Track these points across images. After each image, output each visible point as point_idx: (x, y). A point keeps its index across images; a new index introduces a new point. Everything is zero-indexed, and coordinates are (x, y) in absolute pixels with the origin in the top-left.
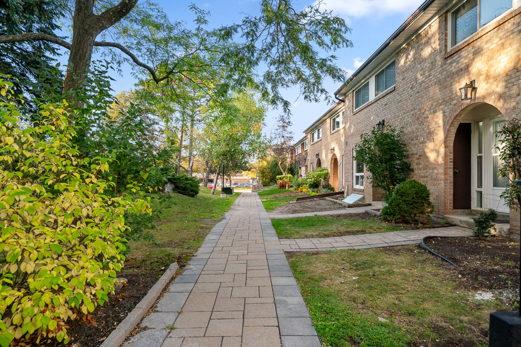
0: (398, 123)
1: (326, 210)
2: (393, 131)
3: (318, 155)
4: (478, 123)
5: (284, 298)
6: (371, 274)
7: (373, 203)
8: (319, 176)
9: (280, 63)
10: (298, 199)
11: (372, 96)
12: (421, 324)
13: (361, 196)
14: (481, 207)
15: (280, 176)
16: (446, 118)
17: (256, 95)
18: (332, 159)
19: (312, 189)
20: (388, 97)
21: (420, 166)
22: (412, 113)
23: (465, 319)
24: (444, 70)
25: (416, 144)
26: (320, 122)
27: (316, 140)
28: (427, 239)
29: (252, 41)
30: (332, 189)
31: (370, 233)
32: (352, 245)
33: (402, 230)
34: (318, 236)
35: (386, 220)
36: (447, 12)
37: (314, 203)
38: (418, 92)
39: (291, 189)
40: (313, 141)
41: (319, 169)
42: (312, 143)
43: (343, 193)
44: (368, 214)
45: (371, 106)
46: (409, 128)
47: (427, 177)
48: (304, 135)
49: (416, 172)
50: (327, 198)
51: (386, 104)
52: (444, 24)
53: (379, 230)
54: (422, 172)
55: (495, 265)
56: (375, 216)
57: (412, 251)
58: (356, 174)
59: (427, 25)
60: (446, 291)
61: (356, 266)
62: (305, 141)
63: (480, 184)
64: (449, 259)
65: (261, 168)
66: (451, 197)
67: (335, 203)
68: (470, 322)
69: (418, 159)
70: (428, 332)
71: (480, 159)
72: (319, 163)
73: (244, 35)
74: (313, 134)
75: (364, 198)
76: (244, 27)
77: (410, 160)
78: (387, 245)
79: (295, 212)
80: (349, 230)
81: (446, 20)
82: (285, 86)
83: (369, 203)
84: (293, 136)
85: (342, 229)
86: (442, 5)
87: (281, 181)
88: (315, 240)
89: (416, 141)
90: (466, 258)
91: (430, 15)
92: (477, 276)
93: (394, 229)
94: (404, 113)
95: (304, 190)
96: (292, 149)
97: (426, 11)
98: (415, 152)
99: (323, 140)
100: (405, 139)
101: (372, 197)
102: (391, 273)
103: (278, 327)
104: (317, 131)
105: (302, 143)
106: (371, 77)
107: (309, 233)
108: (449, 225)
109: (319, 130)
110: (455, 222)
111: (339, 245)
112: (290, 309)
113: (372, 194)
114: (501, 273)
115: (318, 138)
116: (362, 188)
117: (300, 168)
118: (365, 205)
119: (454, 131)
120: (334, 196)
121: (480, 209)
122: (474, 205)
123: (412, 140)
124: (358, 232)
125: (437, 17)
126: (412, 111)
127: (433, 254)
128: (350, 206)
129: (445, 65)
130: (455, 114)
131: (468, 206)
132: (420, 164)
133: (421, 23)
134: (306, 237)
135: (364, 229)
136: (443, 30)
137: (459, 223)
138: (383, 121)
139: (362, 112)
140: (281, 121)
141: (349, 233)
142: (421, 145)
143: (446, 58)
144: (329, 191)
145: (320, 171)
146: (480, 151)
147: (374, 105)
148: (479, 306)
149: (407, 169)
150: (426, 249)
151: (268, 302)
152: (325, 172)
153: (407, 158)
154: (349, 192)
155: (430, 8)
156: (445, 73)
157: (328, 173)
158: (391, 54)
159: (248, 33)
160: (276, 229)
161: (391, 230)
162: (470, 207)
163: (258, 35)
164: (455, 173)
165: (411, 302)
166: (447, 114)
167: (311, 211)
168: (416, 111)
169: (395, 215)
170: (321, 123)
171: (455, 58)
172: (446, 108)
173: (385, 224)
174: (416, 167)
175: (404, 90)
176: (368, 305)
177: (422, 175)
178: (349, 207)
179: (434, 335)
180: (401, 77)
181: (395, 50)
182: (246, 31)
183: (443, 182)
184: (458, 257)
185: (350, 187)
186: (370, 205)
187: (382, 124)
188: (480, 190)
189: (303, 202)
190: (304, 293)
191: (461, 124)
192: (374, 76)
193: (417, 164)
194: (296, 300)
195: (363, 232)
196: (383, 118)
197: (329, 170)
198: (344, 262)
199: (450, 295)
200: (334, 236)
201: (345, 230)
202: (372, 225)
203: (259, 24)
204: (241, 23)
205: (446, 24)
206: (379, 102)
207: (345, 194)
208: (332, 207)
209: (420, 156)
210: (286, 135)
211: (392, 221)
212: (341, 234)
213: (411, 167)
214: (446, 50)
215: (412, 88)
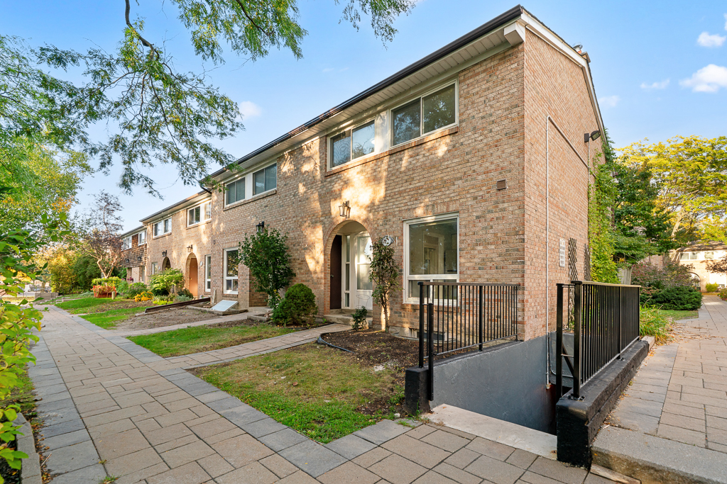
0: (279, 227)
1: (195, 320)
2: (278, 235)
3: (165, 253)
4: (346, 236)
5: (231, 410)
6: (296, 371)
7: (249, 309)
8: (169, 280)
9: (142, 129)
10: (148, 310)
11: (249, 194)
12: (355, 396)
13: (234, 303)
14: (348, 306)
15: (98, 279)
16: (326, 229)
17: (58, 154)
18: (188, 259)
19: (160, 297)
20: (269, 199)
21: (302, 271)
22: (294, 219)
23: (377, 385)
24: (324, 186)
25: (298, 250)
26: (169, 211)
27: (161, 233)
28: (323, 335)
29: (102, 84)
30: (191, 296)
31: (267, 338)
32: (258, 351)
33: (294, 331)
34: (213, 348)
35: (277, 323)
36: (327, 136)
37: (173, 313)
38: (300, 201)
39: (118, 297)
40: (156, 234)
41: (168, 272)
42: (154, 237)
43: (209, 300)
44: (252, 320)
45: (248, 205)
46: (291, 234)
47: (309, 281)
48: (141, 224)
49: (298, 276)
50: (189, 307)
51: (266, 206)
52: (324, 145)
53: (274, 334)
54: (304, 277)
55: (376, 347)
56: (261, 321)
57: (316, 347)
58: (226, 278)
59: (310, 141)
60: (355, 370)
61: (278, 367)
62: (140, 233)
63: (348, 288)
64: (346, 348)
65: (55, 266)
66: (328, 299)
67: (204, 312)
68: (381, 386)
69: (300, 264)
70: (361, 399)
71: (348, 266)
72: (167, 263)
73: (89, 73)
74: (156, 225)
75: (238, 304)
76: (90, 62)
77: (292, 264)
78: (290, 346)
79: (152, 326)
80: (245, 337)
81: (326, 142)
82: (147, 164)
83: (245, 309)
84: (122, 224)
85: (237, 337)
86: (324, 129)
87: (100, 287)
88: (213, 353)
89: (298, 247)
90: (356, 346)
91: (312, 133)
92: (368, 356)
93: (288, 332)
94: (286, 218)
95: (143, 298)
96: (116, 243)
97: (311, 129)
98: (297, 257)
99: (173, 234)
100: (287, 244)
101: (248, 302)
102: (311, 367)
103: (247, 433)
104: (163, 222)
105: (135, 235)
106: (247, 173)
107: (201, 346)
108: (329, 323)
109: (166, 221)
110: (333, 321)
111: (243, 353)
112: (244, 416)
113: (248, 299)
114: (382, 352)
115: (166, 231)
116: (236, 293)
117: (130, 269)
118: (241, 312)
119: (331, 241)
120: (196, 305)
121: (348, 308)
122: (343, 306)
123: (294, 246)
124: (255, 338)
125: (318, 137)
126: (294, 217)
127: (332, 347)
128: (225, 314)
129: (325, 181)
130: (333, 227)
131: (339, 306)
132: (302, 269)
133: (304, 138)
134: (198, 351)
135: (260, 335)
136: (324, 151)
137: (336, 321)
138: (263, 223)
139: (236, 209)
140: (103, 201)
141: (246, 340)
142: (303, 251)
143: (326, 176)
144: (188, 298)
145: (171, 274)
146: (348, 260)
147: (251, 204)
148: (379, 375)
149: (290, 274)
150: (325, 344)
151: (214, 418)
152: (178, 275)
153: (290, 262)
154: (218, 298)
155: (314, 127)
156: (325, 189)
157: (182, 277)
158: (273, 156)
159: (96, 73)
160: (149, 348)
161: (285, 333)
162: (340, 308)
163: (113, 80)
164: (331, 277)
165: (339, 383)
166: (327, 225)
167: (178, 323)
168: (298, 218)
169: (286, 318)
170: (171, 213)
171: (333, 178)
172: (326, 220)
173: (277, 328)
174: (298, 271)
175: (286, 196)
176: (310, 393)
177: (304, 279)
178: (223, 315)
179: (366, 400)
180: (283, 182)
181: (277, 154)
182: (93, 68)
183: (323, 286)
184: (351, 346)
185: (219, 293)
186: (246, 311)
187: (261, 225)
188: (348, 292)
189: (156, 313)
190: (245, 401)
191: (337, 236)
192: (251, 174)
193: (299, 269)
194: (244, 408)
195: (260, 338)
196: (263, 220)
197: (184, 272)
198: (262, 367)
199: (360, 373)
200: (231, 346)
201: (241, 338)
202: (265, 329)
203: (117, 66)
204: (86, 54)
205: (326, 146)
206: (258, 202)
207: (212, 301)
208: (202, 316)
209: (302, 261)
210: (113, 221)
211: (283, 324)
212: (239, 343)
213: (294, 272)
214: (326, 169)
215: (294, 196)
